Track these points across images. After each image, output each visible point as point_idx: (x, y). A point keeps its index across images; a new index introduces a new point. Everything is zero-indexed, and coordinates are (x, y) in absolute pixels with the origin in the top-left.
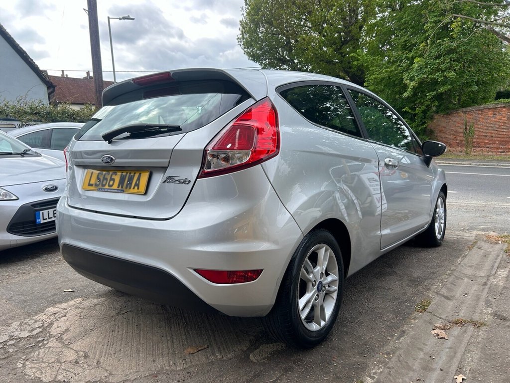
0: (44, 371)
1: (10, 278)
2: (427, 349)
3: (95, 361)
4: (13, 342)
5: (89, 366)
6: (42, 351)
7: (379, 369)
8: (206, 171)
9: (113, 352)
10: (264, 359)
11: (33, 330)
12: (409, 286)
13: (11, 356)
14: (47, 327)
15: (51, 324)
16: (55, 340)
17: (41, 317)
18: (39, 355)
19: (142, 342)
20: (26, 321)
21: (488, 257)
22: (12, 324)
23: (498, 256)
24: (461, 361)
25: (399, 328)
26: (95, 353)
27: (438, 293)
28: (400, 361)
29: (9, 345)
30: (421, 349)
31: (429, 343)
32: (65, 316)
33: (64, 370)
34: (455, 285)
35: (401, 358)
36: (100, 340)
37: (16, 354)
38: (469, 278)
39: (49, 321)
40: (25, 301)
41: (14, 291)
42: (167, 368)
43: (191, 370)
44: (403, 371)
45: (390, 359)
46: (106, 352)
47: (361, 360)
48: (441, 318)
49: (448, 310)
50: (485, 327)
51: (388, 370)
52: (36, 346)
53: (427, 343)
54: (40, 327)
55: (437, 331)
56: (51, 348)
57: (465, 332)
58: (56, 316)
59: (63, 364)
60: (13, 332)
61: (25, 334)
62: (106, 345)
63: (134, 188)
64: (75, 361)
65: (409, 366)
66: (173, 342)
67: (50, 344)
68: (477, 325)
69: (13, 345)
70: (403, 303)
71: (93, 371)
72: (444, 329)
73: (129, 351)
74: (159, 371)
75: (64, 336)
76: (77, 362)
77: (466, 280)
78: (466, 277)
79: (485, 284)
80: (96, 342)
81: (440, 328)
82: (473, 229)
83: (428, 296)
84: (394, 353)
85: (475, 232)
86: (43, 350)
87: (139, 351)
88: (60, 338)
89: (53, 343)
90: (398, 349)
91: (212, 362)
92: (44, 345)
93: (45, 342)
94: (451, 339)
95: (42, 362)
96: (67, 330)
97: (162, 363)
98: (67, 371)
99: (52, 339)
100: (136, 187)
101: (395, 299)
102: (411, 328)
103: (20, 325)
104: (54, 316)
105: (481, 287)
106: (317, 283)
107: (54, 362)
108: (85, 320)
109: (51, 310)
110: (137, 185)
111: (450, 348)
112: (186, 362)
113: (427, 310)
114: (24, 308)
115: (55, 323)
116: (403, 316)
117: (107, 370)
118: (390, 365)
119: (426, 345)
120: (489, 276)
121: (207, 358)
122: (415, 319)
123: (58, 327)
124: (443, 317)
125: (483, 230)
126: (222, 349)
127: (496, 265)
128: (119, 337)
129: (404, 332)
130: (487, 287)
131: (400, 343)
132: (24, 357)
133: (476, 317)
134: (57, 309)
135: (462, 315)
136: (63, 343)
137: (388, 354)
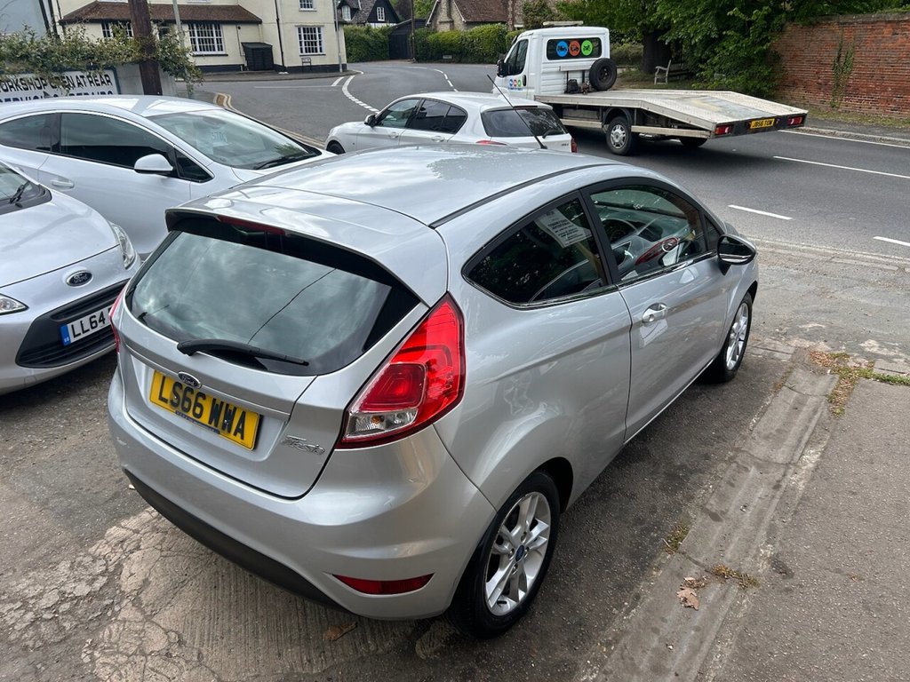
0: (123, 672)
1: (36, 447)
2: (666, 629)
3: (195, 653)
4: (66, 606)
5: (187, 662)
6: (114, 627)
7: (591, 674)
8: (348, 437)
9: (218, 634)
10: (435, 652)
11: (94, 580)
12: (663, 489)
13: (69, 636)
14: (113, 573)
15: (119, 566)
16: (130, 605)
17: (101, 548)
18: (110, 636)
19: (260, 612)
20: (79, 559)
21: (800, 411)
22: (59, 566)
23: (815, 412)
24: (706, 659)
25: (632, 588)
26: (193, 636)
27: (704, 509)
28: (623, 658)
29: (63, 614)
30: (656, 631)
31: (671, 617)
32: (138, 548)
33: (152, 669)
34: (732, 485)
35: (626, 652)
36: (199, 607)
37: (76, 633)
38: (759, 467)
39: (114, 558)
40: (69, 512)
41: (49, 486)
42: (299, 669)
43: (333, 673)
44: (625, 675)
45: (609, 655)
46: (209, 634)
47: (569, 656)
48: (697, 563)
49: (711, 545)
50: (755, 589)
51: (604, 676)
52: (103, 618)
53: (667, 618)
54: (102, 574)
55: (687, 592)
56: (127, 623)
57: (724, 597)
58: (124, 547)
59: (149, 658)
60: (63, 584)
61: (83, 589)
62: (208, 618)
63: (235, 434)
64: (165, 652)
65: (633, 665)
66: (305, 615)
67: (124, 614)
68: (746, 582)
69: (69, 612)
70: (648, 530)
71: (194, 673)
72: (697, 587)
73: (243, 631)
74: (288, 675)
75: (142, 596)
76: (168, 655)
77: (753, 471)
78: (755, 463)
79: (777, 487)
80: (192, 611)
81: (690, 585)
82: (796, 332)
83: (688, 516)
84: (617, 642)
85: (795, 342)
86: (116, 626)
87: (258, 632)
88: (137, 602)
89: (128, 612)
90: (624, 632)
91: (362, 657)
92: (115, 614)
93: (117, 609)
94: (703, 608)
95: (118, 652)
96: (146, 582)
97: (292, 658)
98: (157, 671)
99: (125, 602)
100: (239, 435)
101: (639, 521)
102: (649, 588)
103: (71, 568)
104: (122, 547)
105: (771, 492)
106: (516, 551)
107: (134, 654)
108: (171, 559)
109: (114, 532)
110: (240, 430)
111: (697, 629)
112: (325, 658)
113: (680, 549)
114: (72, 527)
115: (126, 567)
116: (642, 561)
117: (213, 672)
118: (608, 667)
119: (666, 621)
120: (787, 465)
121: (356, 650)
122: (658, 569)
123: (132, 575)
124: (700, 560)
125: (810, 336)
126: (376, 632)
127: (806, 437)
128: (226, 600)
129: (638, 597)
130: (779, 494)
131: (629, 621)
132: (89, 641)
133: (746, 566)
134: (124, 531)
135: (729, 558)
136: (143, 612)
137: (608, 644)
